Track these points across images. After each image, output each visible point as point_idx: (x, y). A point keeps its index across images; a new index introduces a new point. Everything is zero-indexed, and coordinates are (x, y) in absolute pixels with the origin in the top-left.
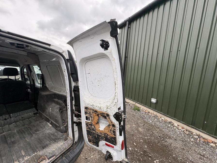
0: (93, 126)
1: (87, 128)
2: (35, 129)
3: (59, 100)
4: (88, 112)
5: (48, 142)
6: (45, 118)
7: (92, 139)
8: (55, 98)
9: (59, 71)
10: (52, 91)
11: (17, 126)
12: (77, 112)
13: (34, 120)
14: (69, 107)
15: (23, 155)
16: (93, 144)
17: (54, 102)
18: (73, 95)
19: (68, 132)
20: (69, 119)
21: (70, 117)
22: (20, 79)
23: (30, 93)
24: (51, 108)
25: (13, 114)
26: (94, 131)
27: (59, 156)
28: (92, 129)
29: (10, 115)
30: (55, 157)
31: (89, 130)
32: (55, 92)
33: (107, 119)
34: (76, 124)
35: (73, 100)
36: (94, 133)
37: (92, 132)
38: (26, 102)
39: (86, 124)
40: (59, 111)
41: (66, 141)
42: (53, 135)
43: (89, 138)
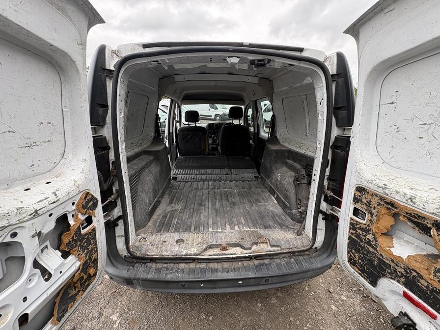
0: (371, 235)
1: (352, 233)
2: (255, 197)
3: (295, 164)
4: (364, 200)
5: (271, 223)
6: (269, 187)
7: (360, 261)
8: (288, 159)
9: (305, 107)
10: (285, 145)
11: (237, 186)
12: (330, 193)
13: (255, 185)
14: (316, 178)
15: (243, 223)
16: (360, 274)
17: (287, 164)
18: (330, 157)
19: (304, 222)
20: (310, 201)
21: (315, 199)
22: (242, 124)
23: (253, 146)
24: (280, 174)
25: (234, 170)
26: (370, 248)
27: (285, 251)
28: (365, 240)
29: (231, 171)
30: (279, 249)
31: (355, 238)
32: (291, 147)
33: (430, 236)
34: (324, 217)
35: (327, 167)
36: (368, 251)
37: (363, 248)
38: (247, 158)
39: (351, 224)
40: (294, 182)
41: (299, 236)
42: (279, 216)
43: (351, 255)
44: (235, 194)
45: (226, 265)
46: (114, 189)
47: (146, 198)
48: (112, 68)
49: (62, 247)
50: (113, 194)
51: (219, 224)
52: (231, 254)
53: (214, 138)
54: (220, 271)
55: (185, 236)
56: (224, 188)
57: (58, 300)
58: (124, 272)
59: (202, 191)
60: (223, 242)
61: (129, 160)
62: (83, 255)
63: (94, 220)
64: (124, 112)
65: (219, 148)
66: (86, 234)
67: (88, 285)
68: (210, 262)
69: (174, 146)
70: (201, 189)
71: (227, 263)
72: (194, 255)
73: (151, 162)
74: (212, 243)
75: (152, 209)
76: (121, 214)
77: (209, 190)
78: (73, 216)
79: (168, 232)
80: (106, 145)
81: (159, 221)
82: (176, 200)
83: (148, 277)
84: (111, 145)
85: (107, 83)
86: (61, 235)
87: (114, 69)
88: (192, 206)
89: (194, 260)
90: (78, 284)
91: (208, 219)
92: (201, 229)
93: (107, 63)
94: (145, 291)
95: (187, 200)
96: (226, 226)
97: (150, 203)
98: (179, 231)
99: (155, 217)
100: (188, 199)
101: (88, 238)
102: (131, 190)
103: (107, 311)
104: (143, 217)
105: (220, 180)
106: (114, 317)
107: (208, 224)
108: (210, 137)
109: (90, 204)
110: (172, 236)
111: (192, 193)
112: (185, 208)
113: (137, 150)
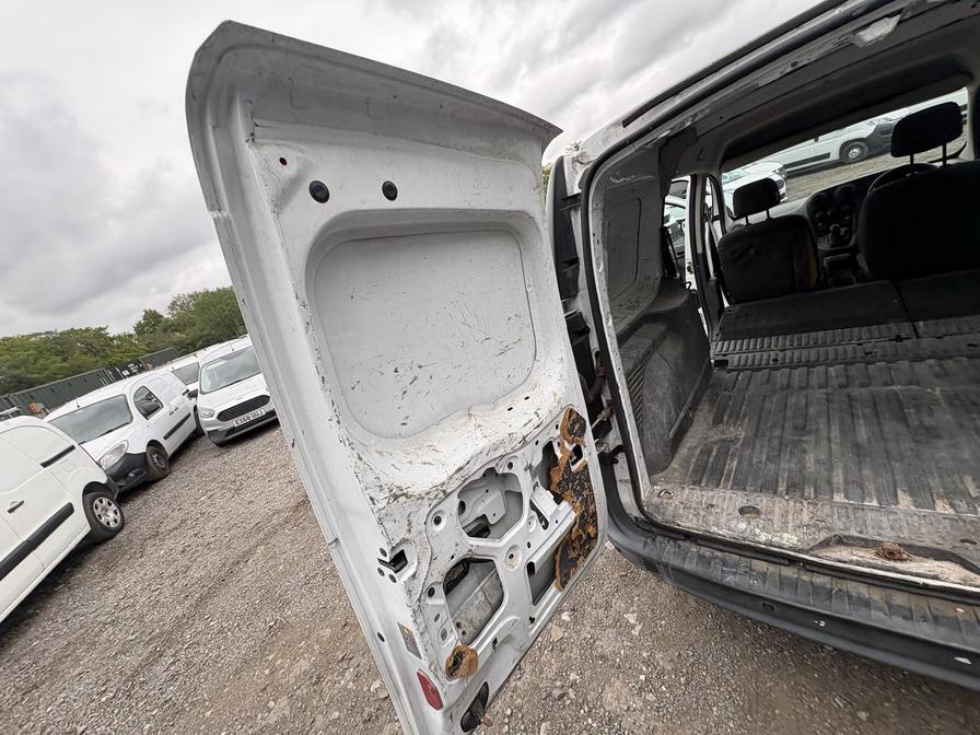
11: (943, 375)
15: (973, 495)
22: (966, 156)
25: (930, 322)
29: (914, 326)
44: (936, 402)
45: (900, 599)
46: (604, 400)
47: (662, 413)
48: (577, 190)
49: (553, 487)
50: (603, 408)
51: (870, 487)
52: (917, 575)
53: (836, 231)
54: (880, 609)
55: (762, 501)
56: (886, 384)
57: (558, 558)
58: (637, 544)
59: (805, 392)
60: (888, 538)
61: (622, 339)
62: (578, 504)
63: (585, 451)
64: (604, 260)
65: (861, 260)
66: (577, 473)
67: (589, 551)
68: (845, 579)
69: (713, 283)
70: (801, 388)
71: (906, 594)
72: (790, 549)
73: (663, 337)
74: (846, 533)
75: (675, 435)
76: (620, 442)
77: (829, 390)
78: (559, 444)
79: (718, 486)
80: (583, 327)
81: (694, 460)
82: (730, 417)
83: (686, 567)
84: (591, 325)
85: (573, 219)
86: (549, 470)
87: (580, 191)
88: (777, 433)
89: (792, 561)
90: (576, 545)
91: (831, 468)
92: (809, 491)
93: (568, 186)
94: (681, 593)
95: (760, 418)
96: (896, 496)
97: (671, 425)
98: (745, 489)
99: (683, 451)
100: (764, 415)
101: (580, 478)
102: (632, 400)
103: (617, 604)
104: (659, 451)
105: (869, 359)
106: (632, 619)
107: (829, 482)
108: (825, 232)
109: (577, 427)
110: (728, 496)
111: (774, 399)
112: (756, 436)
113: (631, 317)
